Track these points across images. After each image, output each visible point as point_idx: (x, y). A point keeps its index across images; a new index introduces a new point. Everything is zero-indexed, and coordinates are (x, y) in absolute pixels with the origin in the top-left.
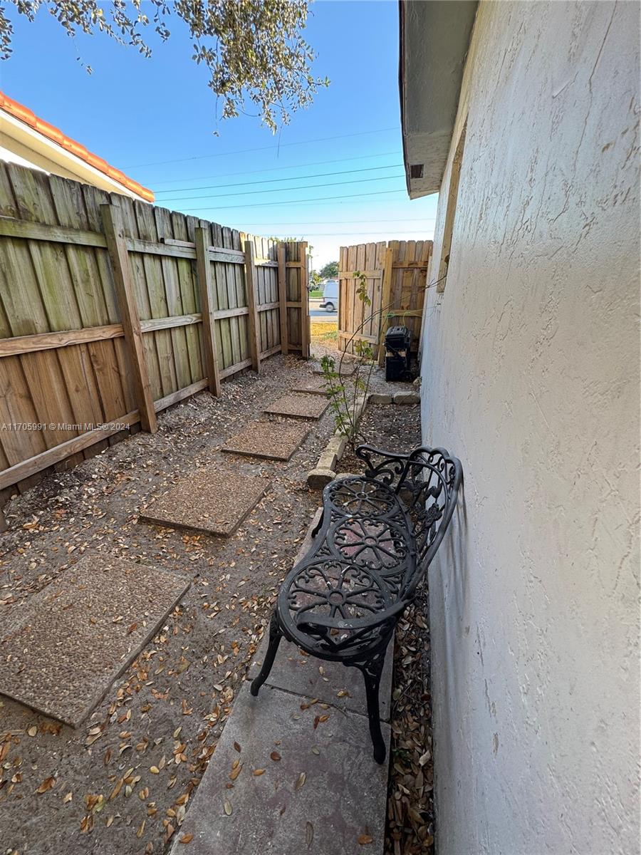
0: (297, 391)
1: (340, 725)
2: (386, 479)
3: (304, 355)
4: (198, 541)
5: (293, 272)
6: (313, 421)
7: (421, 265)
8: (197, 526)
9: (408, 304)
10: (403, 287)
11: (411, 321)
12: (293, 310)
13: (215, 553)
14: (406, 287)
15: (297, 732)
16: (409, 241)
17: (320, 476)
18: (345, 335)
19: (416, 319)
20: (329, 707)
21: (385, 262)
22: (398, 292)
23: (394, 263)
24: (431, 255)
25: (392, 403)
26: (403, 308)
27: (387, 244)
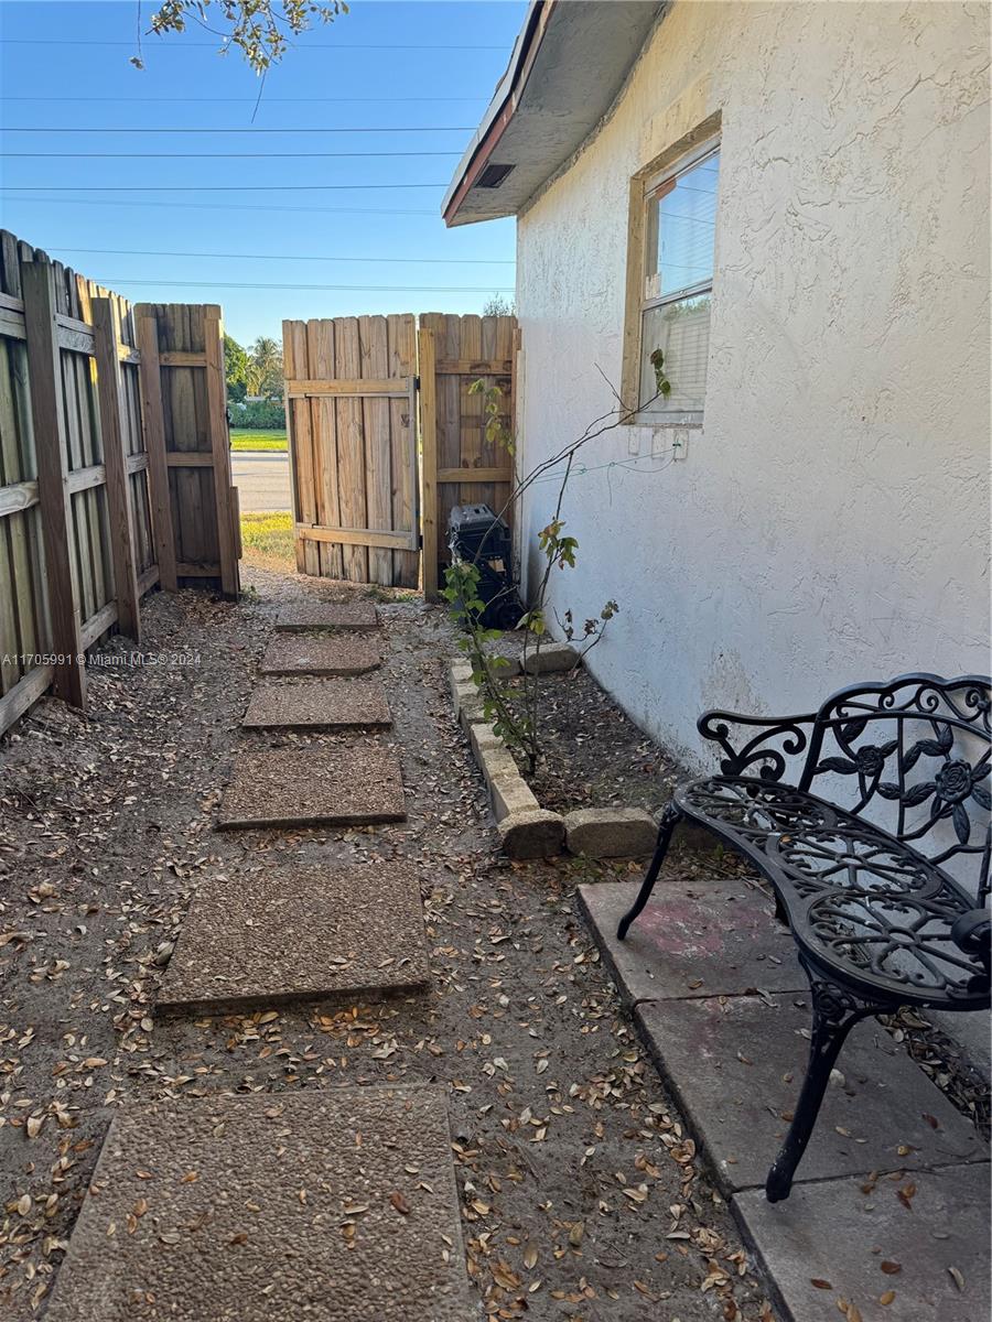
0: (279, 674)
1: (939, 1189)
2: (765, 770)
3: (226, 589)
4: (359, 1018)
5: (182, 380)
6: (379, 731)
7: (497, 368)
8: (339, 987)
9: (477, 455)
10: (461, 417)
11: (488, 493)
12: (185, 473)
13: (424, 1029)
14: (468, 417)
15: (890, 1225)
16: (466, 316)
17: (536, 825)
18: (316, 534)
19: (498, 487)
20: (903, 1175)
21: (420, 361)
22: (453, 429)
23: (439, 362)
24: (519, 348)
25: (520, 674)
26: (466, 465)
27: (417, 318)
